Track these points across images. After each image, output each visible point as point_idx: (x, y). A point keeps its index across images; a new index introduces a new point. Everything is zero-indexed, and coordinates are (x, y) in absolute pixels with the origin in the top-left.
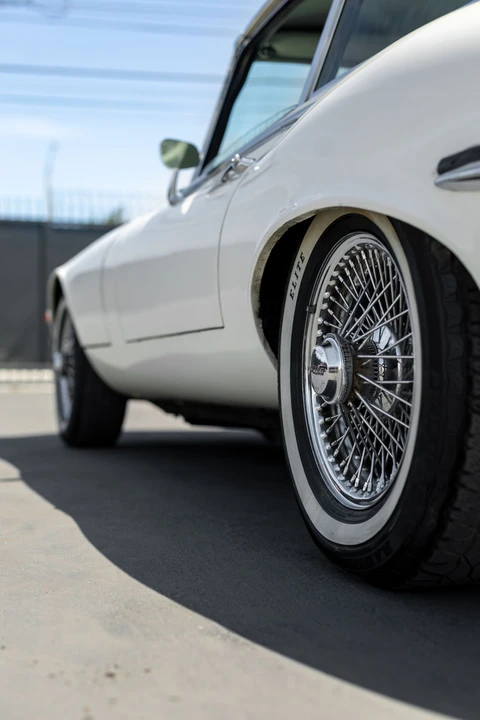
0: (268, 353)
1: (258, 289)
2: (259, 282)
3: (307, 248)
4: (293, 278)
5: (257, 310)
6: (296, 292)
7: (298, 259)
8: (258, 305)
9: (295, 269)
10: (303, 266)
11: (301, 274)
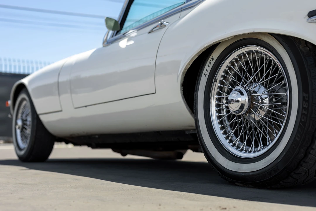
0: (184, 102)
1: (185, 73)
2: (186, 70)
3: (216, 55)
4: (206, 67)
5: (182, 83)
6: (208, 73)
7: (210, 59)
8: (183, 80)
9: (208, 63)
10: (213, 62)
11: (211, 66)
